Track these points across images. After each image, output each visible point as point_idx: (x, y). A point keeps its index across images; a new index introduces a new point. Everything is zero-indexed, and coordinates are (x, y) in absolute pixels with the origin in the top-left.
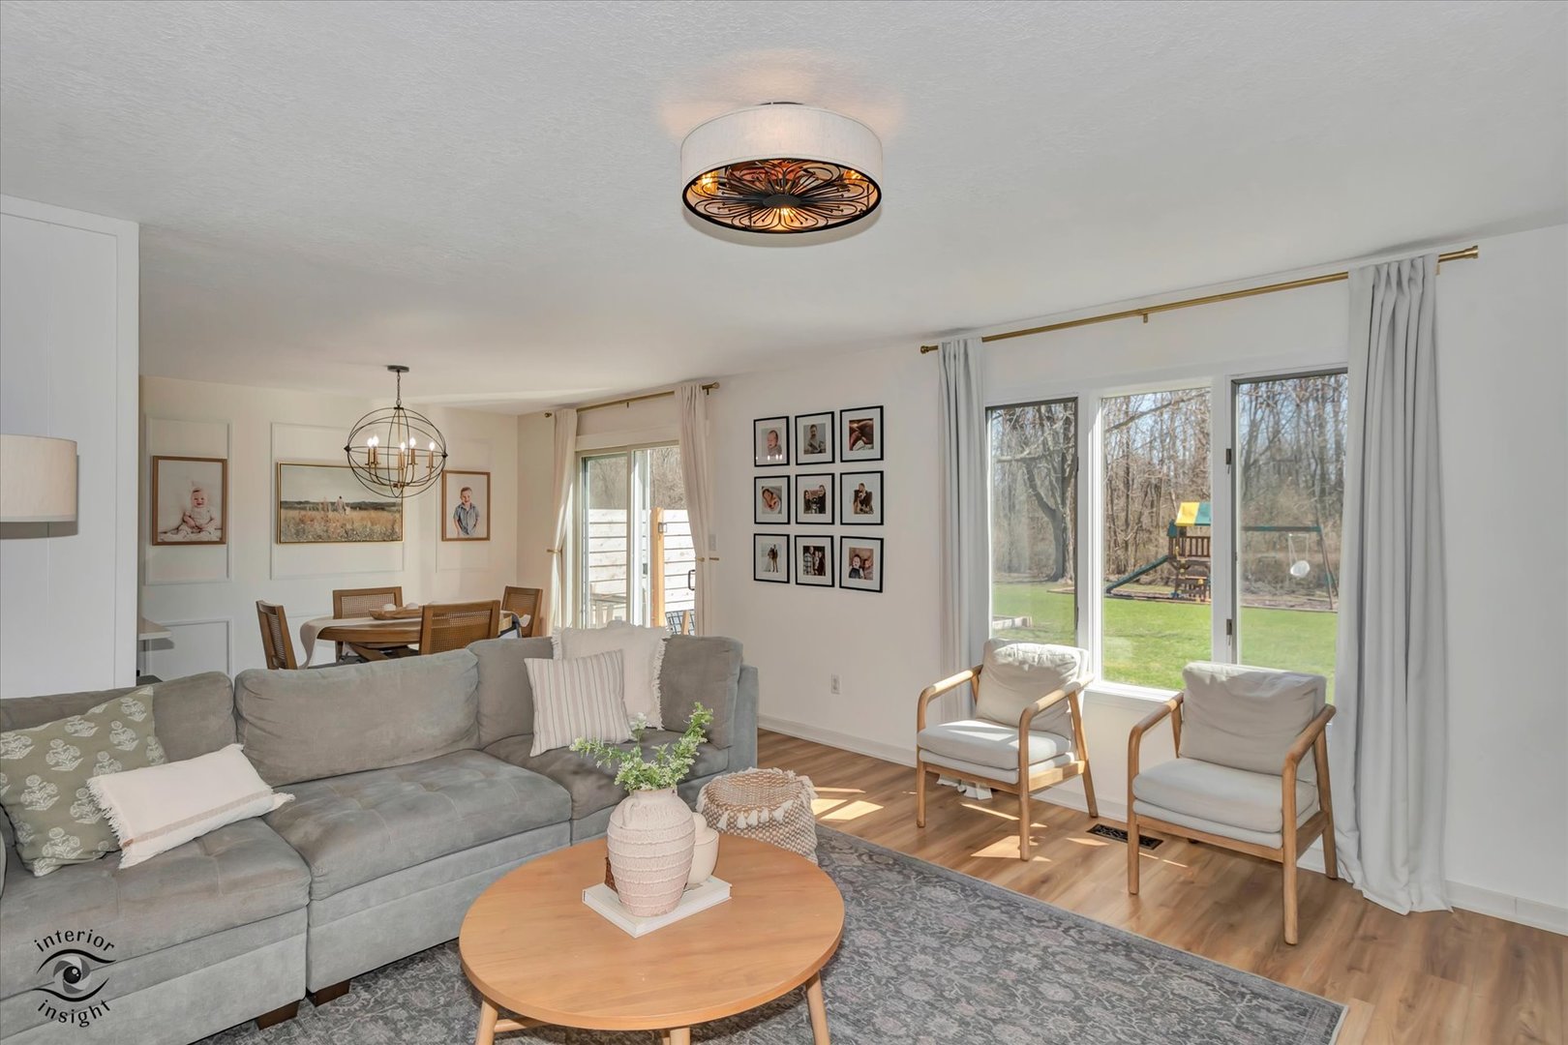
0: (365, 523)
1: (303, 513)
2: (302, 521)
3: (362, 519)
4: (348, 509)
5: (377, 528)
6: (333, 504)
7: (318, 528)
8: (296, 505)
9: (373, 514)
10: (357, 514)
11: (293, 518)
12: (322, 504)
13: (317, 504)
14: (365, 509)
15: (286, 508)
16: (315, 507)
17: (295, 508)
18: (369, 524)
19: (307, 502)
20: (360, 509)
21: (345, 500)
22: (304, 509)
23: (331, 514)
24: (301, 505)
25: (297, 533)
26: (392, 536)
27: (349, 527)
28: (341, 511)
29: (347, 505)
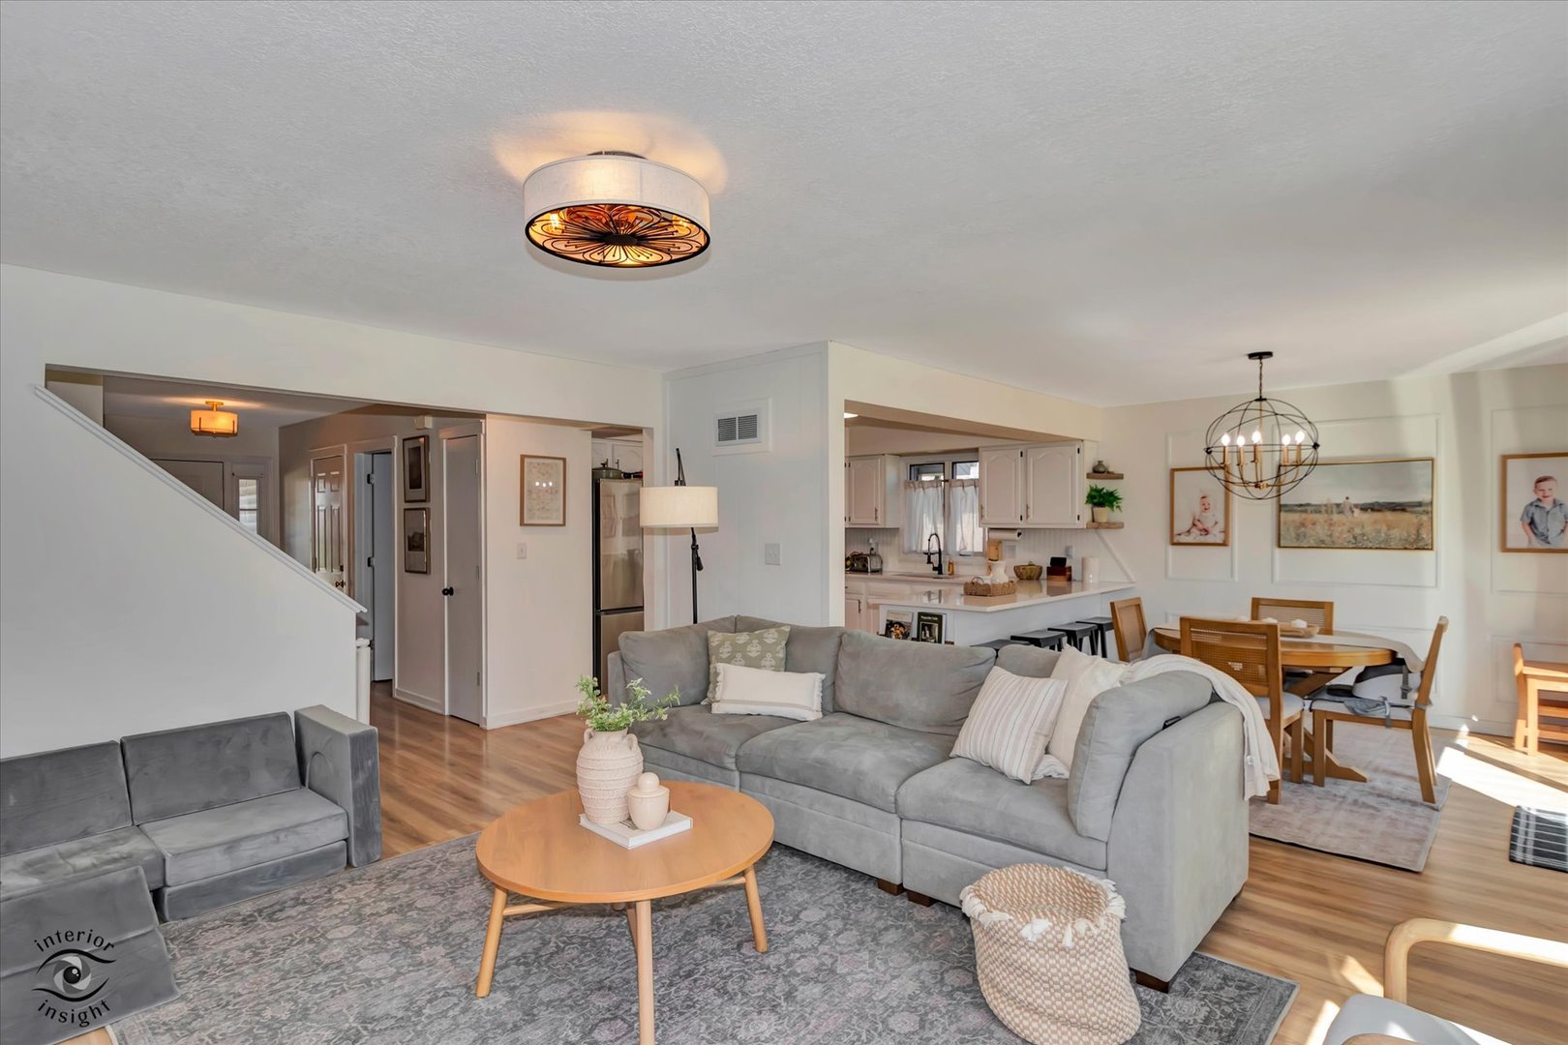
0: (1378, 527)
1: (1304, 515)
2: (1303, 525)
3: (1375, 522)
4: (1357, 512)
5: (1395, 533)
6: (1338, 505)
7: (1321, 531)
8: (1296, 508)
9: (1389, 516)
10: (1368, 517)
11: (1294, 521)
12: (1326, 505)
13: (1320, 506)
14: (1379, 511)
15: (1285, 511)
16: (1317, 509)
17: (1296, 511)
18: (1384, 528)
19: (1308, 505)
20: (1373, 510)
21: (1353, 501)
22: (1305, 511)
23: (1336, 517)
24: (1302, 508)
25: (1298, 537)
26: (1419, 542)
27: (1358, 531)
28: (1349, 513)
29: (1356, 506)
